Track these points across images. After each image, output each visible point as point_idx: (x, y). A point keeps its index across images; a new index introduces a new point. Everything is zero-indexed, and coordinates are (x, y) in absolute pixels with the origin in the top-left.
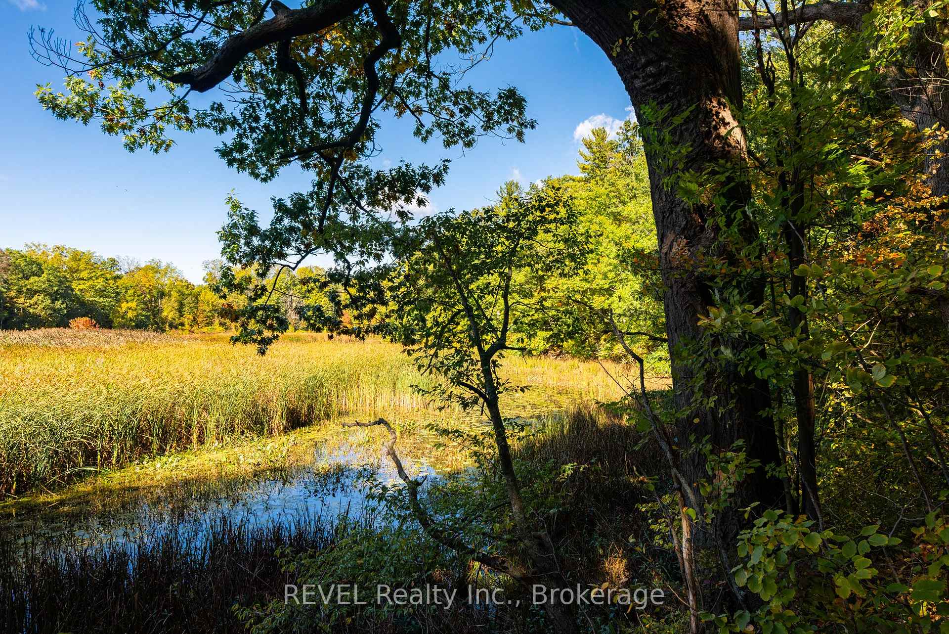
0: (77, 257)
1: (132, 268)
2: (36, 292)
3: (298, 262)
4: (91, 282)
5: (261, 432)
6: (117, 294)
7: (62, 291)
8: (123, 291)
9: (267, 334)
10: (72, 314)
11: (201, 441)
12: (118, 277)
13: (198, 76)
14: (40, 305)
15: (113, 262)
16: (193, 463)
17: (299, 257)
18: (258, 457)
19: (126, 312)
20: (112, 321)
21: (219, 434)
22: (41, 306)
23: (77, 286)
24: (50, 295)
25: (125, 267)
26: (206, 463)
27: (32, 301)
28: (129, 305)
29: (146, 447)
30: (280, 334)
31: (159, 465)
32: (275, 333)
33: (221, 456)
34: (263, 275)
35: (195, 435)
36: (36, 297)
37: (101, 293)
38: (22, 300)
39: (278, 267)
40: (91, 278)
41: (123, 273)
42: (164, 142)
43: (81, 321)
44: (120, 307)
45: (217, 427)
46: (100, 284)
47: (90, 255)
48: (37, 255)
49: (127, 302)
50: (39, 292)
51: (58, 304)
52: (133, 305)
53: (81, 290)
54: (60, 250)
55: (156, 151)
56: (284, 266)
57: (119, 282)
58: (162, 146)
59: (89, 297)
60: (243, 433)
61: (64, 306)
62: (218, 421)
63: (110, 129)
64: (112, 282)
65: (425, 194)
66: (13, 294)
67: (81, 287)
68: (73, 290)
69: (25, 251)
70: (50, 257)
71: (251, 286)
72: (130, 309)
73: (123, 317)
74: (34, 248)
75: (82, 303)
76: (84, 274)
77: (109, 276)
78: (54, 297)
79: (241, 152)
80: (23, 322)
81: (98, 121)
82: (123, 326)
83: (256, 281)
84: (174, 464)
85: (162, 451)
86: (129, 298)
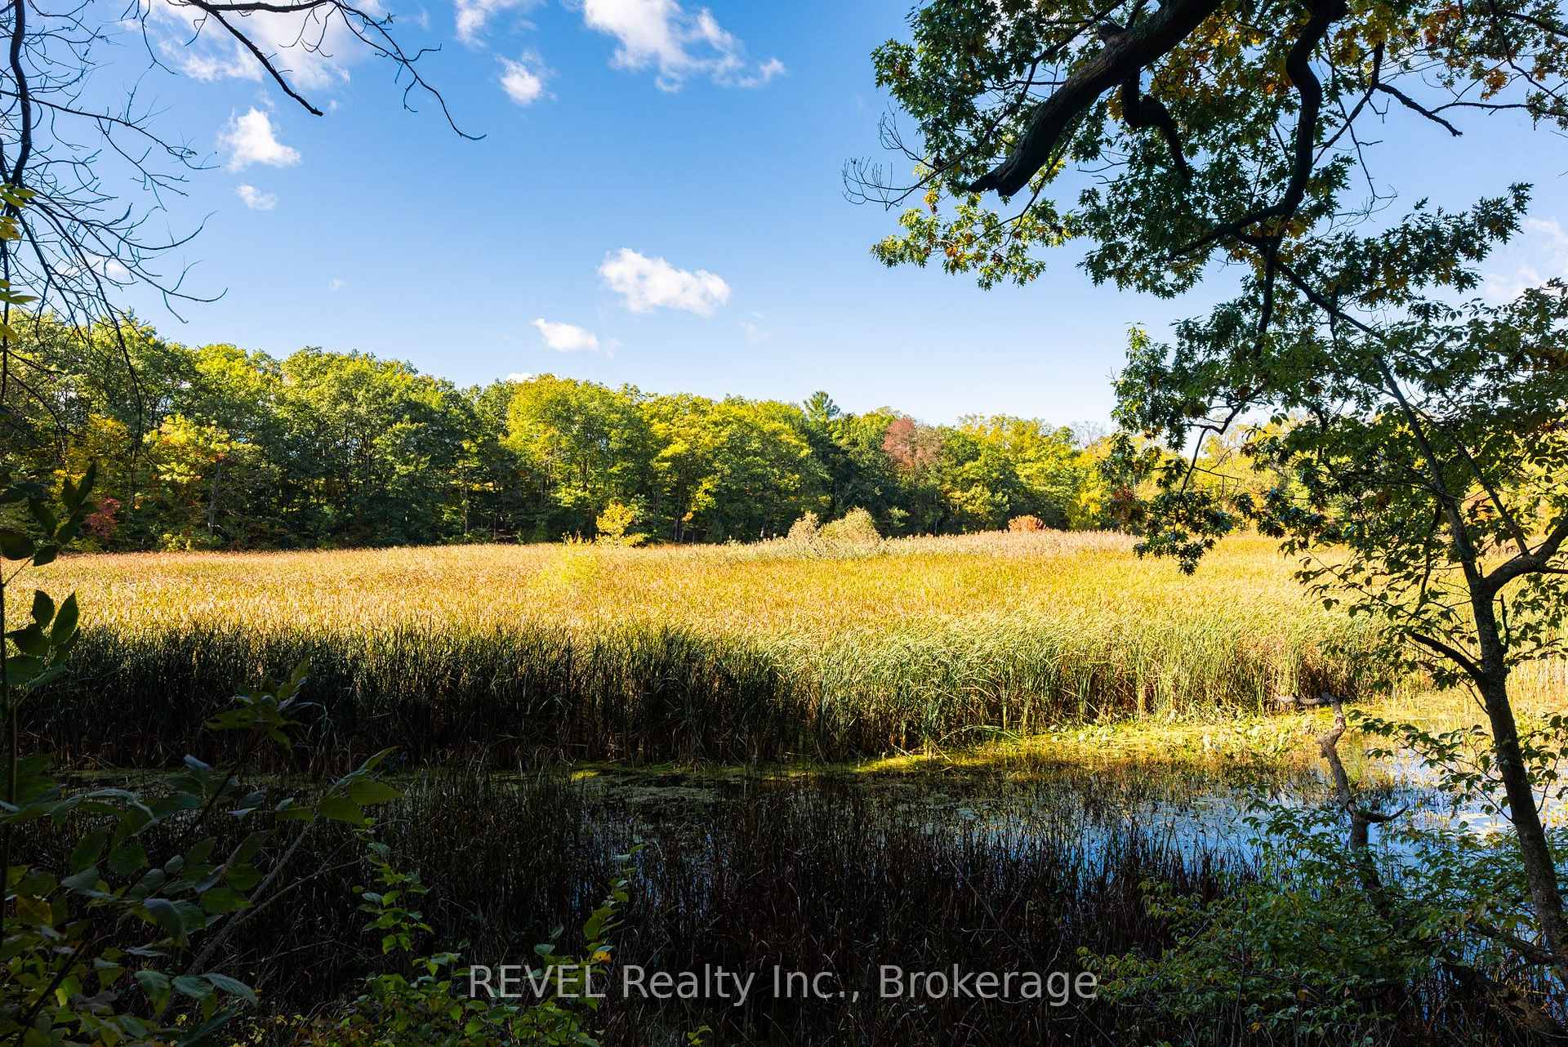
0: (1021, 428)
1: (1095, 439)
2: (973, 481)
3: (1228, 420)
4: (1039, 465)
5: (1251, 705)
6: (1075, 479)
7: (1005, 480)
8: (1083, 475)
9: (1195, 539)
10: (1015, 513)
11: (1150, 709)
12: (1076, 454)
13: (1001, 176)
14: (977, 499)
15: (1068, 434)
16: (1133, 740)
17: (1229, 411)
18: (1235, 744)
19: (1087, 506)
20: (1069, 520)
21: (1178, 700)
22: (979, 501)
23: (1022, 471)
24: (988, 485)
25: (1085, 439)
26: (1153, 743)
27: (969, 495)
28: (1092, 494)
29: (1069, 707)
30: (1216, 539)
31: (1082, 736)
32: (1209, 537)
33: (1178, 736)
34: (1177, 446)
35: (1141, 696)
36: (973, 491)
37: (1053, 479)
38: (958, 494)
39: (1197, 431)
40: (1039, 459)
41: (1083, 448)
42: (1031, 266)
43: (1026, 520)
44: (1079, 498)
45: (1176, 690)
46: (1050, 466)
47: (1036, 426)
48: (974, 432)
49: (1088, 490)
50: (978, 481)
51: (999, 497)
52: (1096, 494)
53: (1027, 477)
54: (1000, 421)
55: (1022, 282)
56: (1207, 428)
57: (1077, 461)
58: (1031, 271)
59: (1040, 486)
60: (1219, 703)
61: (1006, 499)
62: (1176, 680)
63: (955, 266)
64: (1066, 462)
65: (1473, 262)
66: (947, 486)
67: (1028, 472)
68: (1017, 477)
69: (959, 428)
70: (989, 432)
71: (1161, 463)
72: (1092, 500)
73: (1083, 514)
74: (969, 421)
75: (1031, 496)
76: (1031, 454)
77: (1062, 454)
78: (993, 486)
79: (1117, 259)
80: (960, 524)
81: (938, 257)
82: (1084, 527)
83: (1169, 454)
84: (1104, 738)
85: (1091, 716)
86: (1091, 485)
